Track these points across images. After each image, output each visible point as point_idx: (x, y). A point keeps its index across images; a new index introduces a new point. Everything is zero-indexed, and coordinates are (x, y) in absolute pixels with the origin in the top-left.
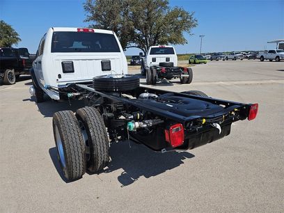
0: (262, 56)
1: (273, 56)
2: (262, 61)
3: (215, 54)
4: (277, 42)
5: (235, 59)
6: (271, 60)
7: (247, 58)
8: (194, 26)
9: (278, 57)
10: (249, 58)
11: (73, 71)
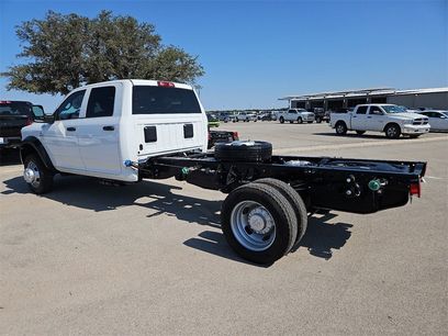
0: (282, 117)
1: (294, 116)
2: (282, 123)
3: (222, 113)
4: (289, 99)
5: (247, 120)
6: (292, 122)
7: (259, 119)
8: (200, 74)
9: (300, 118)
10: (264, 119)
11: (155, 140)
